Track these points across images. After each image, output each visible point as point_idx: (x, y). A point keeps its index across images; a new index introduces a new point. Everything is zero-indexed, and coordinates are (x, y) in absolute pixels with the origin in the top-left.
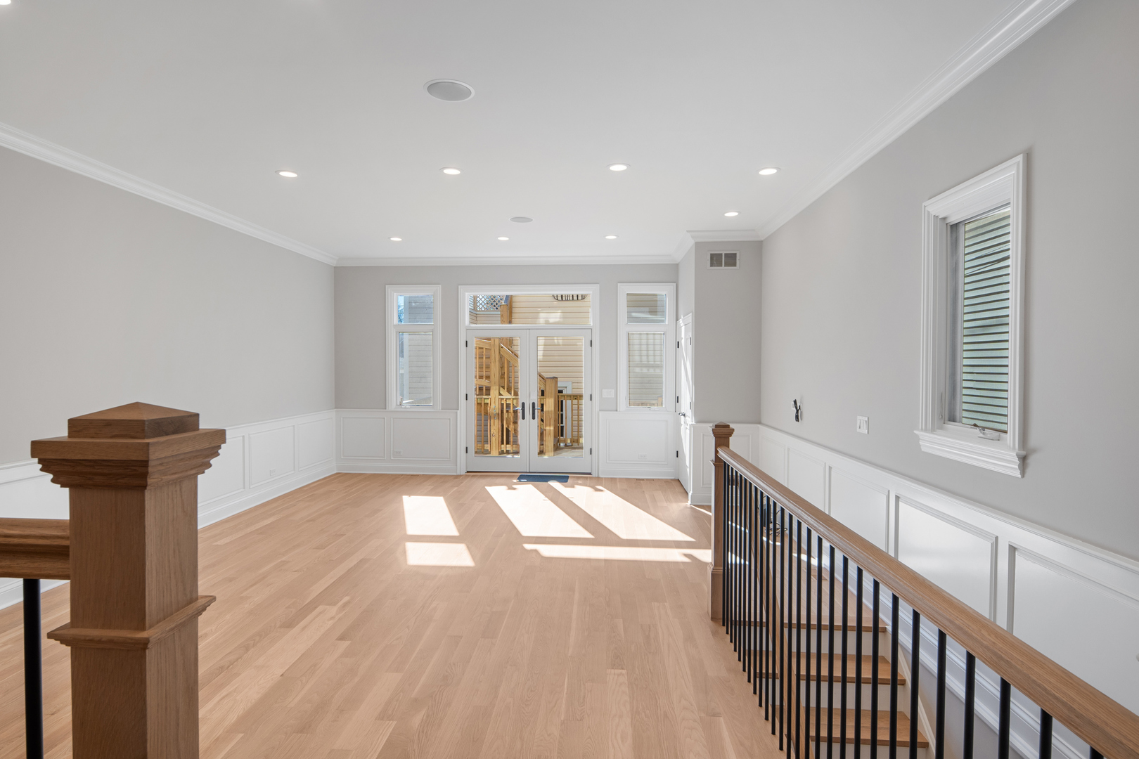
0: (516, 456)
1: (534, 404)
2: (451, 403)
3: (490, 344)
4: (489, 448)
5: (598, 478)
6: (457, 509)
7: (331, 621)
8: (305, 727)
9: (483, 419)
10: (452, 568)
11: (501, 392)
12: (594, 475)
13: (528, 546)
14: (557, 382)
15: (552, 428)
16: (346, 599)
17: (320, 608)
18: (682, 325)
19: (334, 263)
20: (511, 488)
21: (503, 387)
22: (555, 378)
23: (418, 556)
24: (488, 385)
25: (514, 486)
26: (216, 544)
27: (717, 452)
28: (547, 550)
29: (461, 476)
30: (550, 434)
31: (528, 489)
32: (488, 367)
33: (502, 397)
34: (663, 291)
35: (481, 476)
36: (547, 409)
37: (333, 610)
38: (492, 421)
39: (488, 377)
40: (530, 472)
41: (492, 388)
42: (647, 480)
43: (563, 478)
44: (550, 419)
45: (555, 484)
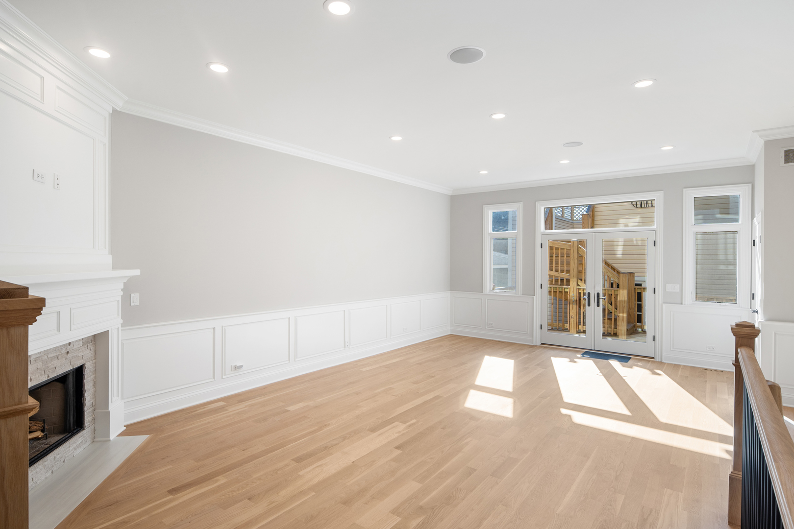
0: (583, 336)
1: (598, 294)
2: (529, 291)
3: (570, 245)
4: (568, 327)
5: (661, 363)
6: (520, 371)
7: (398, 434)
8: (347, 502)
9: (563, 304)
10: (494, 415)
11: (579, 284)
12: (657, 360)
13: (564, 411)
14: (633, 277)
15: (625, 315)
16: (414, 421)
17: (396, 423)
18: (756, 223)
19: (450, 193)
20: (572, 361)
21: (581, 280)
22: (631, 274)
23: (475, 401)
24: (568, 277)
25: (576, 360)
26: (361, 370)
27: (737, 353)
28: (579, 418)
29: (536, 346)
30: (623, 320)
31: (589, 365)
32: (568, 264)
33: (579, 287)
34: (740, 192)
35: (552, 348)
36: (621, 299)
37: (404, 426)
38: (571, 306)
39: (568, 272)
40: (594, 350)
41: (571, 280)
42: (715, 370)
43: (624, 358)
44: (624, 307)
45: (614, 363)
